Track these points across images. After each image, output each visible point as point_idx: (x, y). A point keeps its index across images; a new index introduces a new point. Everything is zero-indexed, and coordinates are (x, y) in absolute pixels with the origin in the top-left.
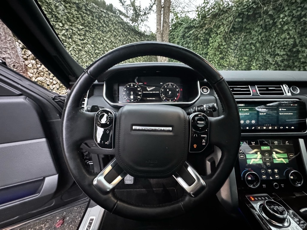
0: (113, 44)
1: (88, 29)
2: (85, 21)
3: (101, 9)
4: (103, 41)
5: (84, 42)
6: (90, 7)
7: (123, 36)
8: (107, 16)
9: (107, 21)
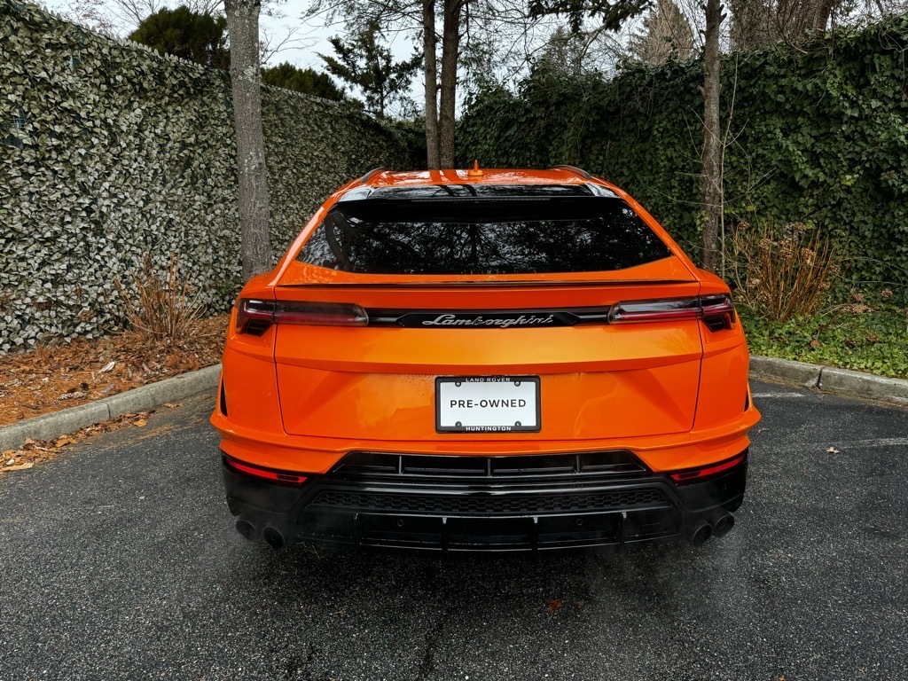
0: (330, 162)
1: (289, 142)
2: (286, 127)
3: (312, 99)
4: (311, 159)
5: (283, 165)
6: (294, 100)
7: (350, 142)
8: (321, 109)
9: (320, 120)
